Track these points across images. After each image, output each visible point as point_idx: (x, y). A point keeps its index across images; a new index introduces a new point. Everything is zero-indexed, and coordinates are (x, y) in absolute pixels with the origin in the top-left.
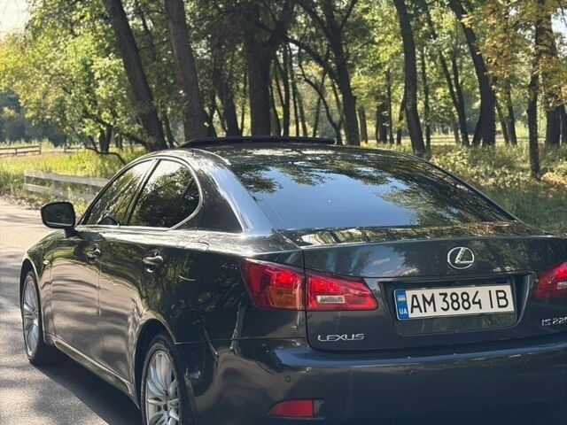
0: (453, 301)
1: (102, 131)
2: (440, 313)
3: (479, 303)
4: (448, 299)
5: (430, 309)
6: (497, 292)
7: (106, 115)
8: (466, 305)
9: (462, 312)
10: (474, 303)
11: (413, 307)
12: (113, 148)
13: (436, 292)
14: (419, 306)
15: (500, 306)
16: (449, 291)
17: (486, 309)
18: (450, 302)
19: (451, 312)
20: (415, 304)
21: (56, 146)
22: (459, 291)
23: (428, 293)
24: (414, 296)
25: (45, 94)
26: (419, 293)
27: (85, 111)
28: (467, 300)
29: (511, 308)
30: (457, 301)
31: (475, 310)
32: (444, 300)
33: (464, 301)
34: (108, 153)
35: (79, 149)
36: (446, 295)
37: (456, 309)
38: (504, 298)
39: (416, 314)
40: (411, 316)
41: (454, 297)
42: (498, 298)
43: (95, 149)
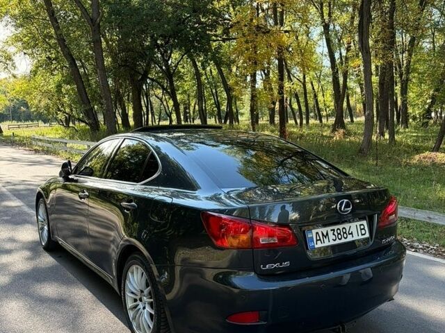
0: (338, 234)
1: (66, 117)
2: (332, 243)
3: (352, 234)
4: (336, 233)
5: (326, 240)
6: (360, 225)
7: (68, 110)
8: (345, 236)
9: (343, 240)
10: (349, 234)
11: (317, 240)
12: (71, 125)
13: (329, 229)
14: (320, 240)
15: (362, 235)
16: (335, 227)
17: (356, 237)
18: (336, 234)
19: (338, 242)
20: (318, 238)
21: (45, 123)
22: (341, 227)
23: (324, 230)
24: (317, 233)
25: (40, 101)
26: (319, 230)
27: (58, 108)
28: (345, 233)
29: (367, 235)
30: (340, 234)
31: (350, 239)
32: (334, 234)
33: (344, 233)
34: (69, 127)
35: (56, 125)
36: (334, 230)
37: (340, 239)
38: (364, 229)
39: (319, 245)
40: (316, 246)
41: (339, 232)
42: (361, 229)
43: (63, 125)
